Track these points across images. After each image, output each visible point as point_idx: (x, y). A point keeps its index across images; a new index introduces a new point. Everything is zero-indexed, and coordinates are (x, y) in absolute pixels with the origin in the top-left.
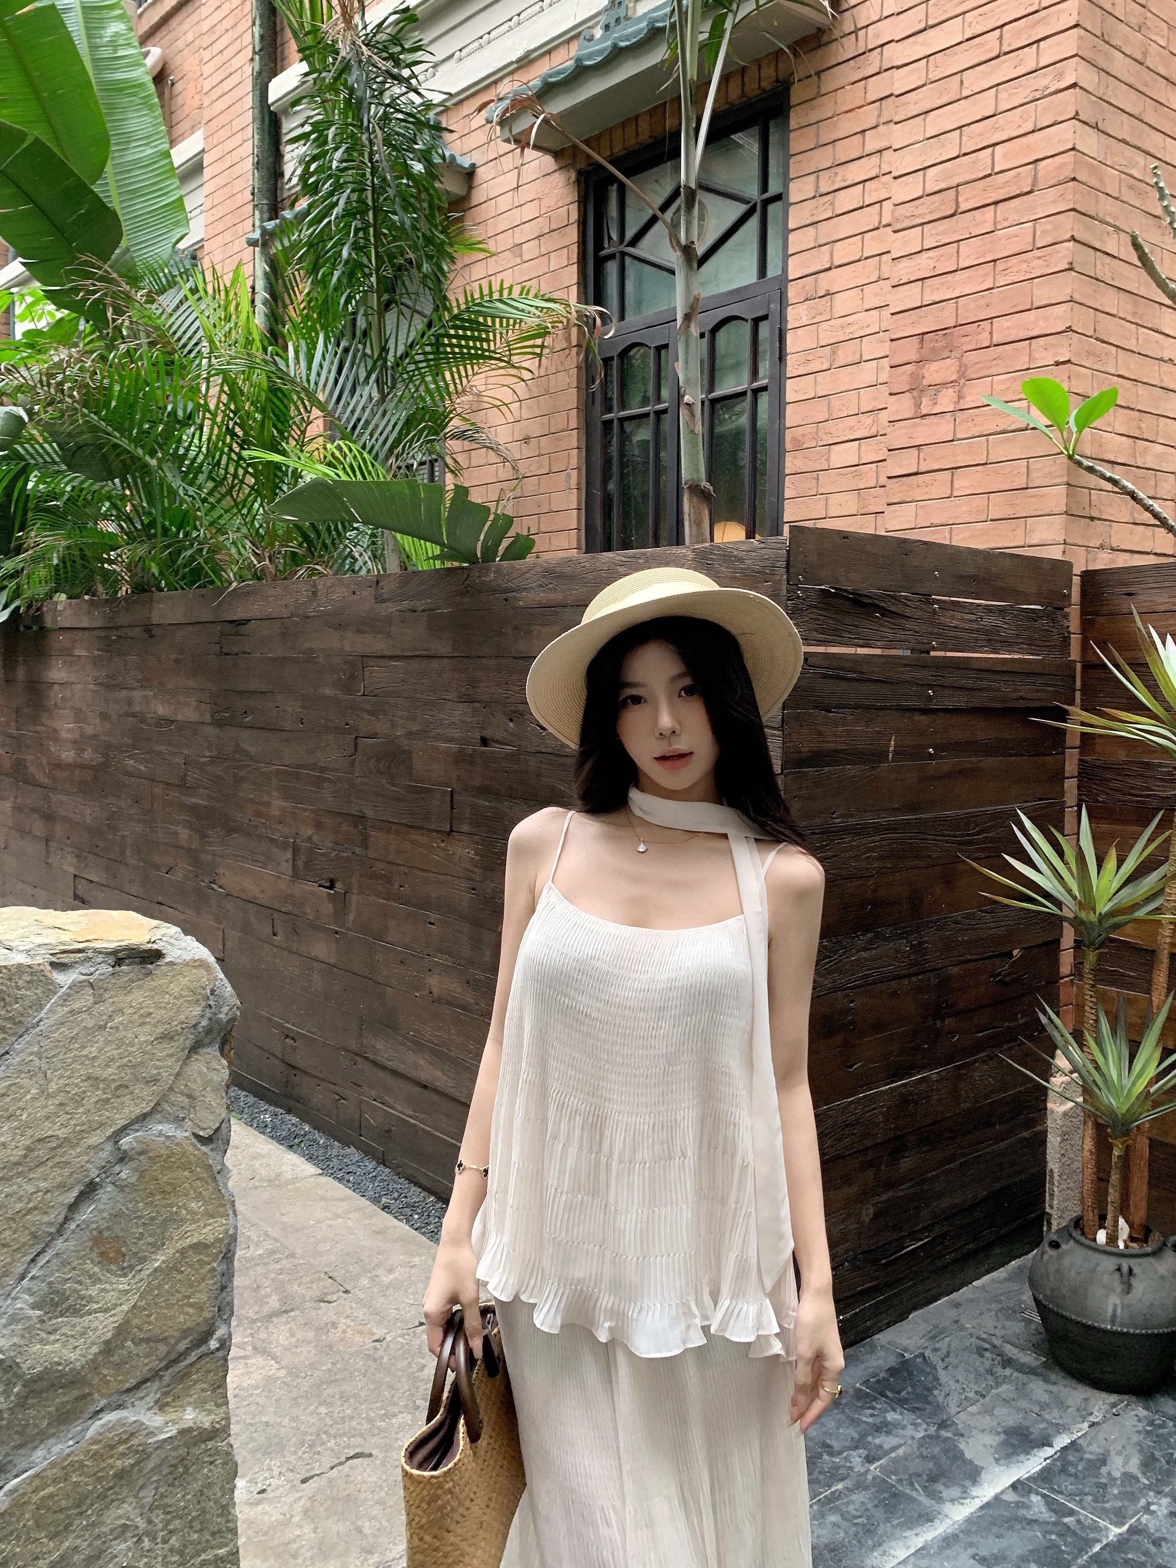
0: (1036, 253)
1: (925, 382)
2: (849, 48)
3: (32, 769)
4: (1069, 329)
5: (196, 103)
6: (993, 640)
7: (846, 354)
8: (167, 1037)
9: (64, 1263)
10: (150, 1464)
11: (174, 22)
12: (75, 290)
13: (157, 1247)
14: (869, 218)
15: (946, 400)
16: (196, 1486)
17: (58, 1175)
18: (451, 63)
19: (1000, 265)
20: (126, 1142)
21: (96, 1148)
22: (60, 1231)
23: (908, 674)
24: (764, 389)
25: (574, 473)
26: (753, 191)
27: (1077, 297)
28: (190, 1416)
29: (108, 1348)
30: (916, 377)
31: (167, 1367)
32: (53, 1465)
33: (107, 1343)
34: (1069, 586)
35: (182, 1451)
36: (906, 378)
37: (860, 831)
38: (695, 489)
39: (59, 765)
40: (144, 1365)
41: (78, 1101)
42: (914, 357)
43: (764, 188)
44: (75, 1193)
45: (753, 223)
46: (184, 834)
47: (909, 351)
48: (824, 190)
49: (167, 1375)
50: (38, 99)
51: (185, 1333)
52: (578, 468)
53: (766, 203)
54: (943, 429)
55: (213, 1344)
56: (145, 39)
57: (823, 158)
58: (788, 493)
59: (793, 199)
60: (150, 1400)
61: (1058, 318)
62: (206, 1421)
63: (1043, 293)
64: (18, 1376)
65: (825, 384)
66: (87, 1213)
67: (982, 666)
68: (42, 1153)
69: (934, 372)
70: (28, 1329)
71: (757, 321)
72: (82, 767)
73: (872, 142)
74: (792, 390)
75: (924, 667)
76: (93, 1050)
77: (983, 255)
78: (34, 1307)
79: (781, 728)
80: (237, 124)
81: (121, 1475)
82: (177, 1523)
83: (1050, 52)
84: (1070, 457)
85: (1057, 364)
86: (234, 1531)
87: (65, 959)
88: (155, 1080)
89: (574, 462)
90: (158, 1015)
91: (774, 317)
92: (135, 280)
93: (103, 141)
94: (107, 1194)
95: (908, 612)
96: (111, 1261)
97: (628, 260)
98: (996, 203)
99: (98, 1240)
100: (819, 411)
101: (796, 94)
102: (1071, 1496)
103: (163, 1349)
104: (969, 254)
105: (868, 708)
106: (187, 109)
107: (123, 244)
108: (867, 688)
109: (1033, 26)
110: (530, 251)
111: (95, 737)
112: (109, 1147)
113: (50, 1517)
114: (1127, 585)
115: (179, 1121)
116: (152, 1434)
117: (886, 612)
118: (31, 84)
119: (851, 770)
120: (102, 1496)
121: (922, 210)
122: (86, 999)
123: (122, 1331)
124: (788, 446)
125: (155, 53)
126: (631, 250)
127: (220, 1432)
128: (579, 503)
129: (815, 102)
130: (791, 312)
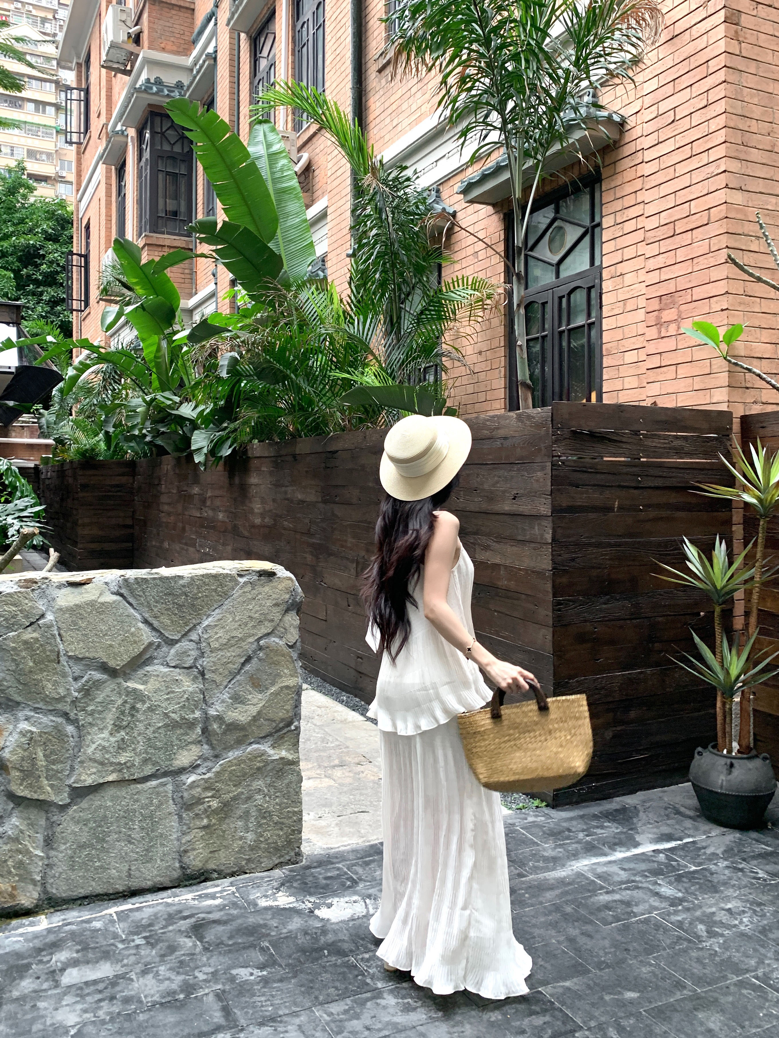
0: (711, 254)
1: (663, 320)
2: (628, 150)
3: (241, 529)
4: (727, 293)
5: (325, 181)
6: (679, 452)
7: (631, 305)
8: (276, 605)
9: (240, 684)
10: (269, 768)
11: (315, 140)
12: (262, 295)
13: (273, 684)
14: (639, 236)
15: (672, 329)
16: (286, 781)
17: (238, 651)
18: (444, 159)
19: (695, 261)
20: (262, 643)
21: (251, 643)
22: (239, 673)
23: (625, 470)
24: (593, 323)
25: (503, 369)
26: (587, 222)
27: (730, 276)
28: (284, 753)
29: (255, 719)
30: (658, 318)
31: (276, 732)
32: (235, 758)
33: (254, 717)
34: (731, 423)
35: (281, 766)
36: (653, 318)
37: (599, 545)
38: (524, 384)
39: (253, 526)
40: (267, 729)
41: (246, 624)
42: (657, 308)
43: (593, 219)
44: (244, 659)
45: (587, 239)
46: (309, 558)
47: (655, 304)
48: (618, 222)
49: (276, 735)
50: (247, 204)
51: (282, 720)
52: (505, 367)
53: (594, 227)
54: (670, 344)
55: (293, 728)
56: (300, 149)
57: (618, 205)
58: (605, 377)
59: (604, 227)
60: (269, 743)
61: (721, 288)
62: (290, 757)
63: (716, 274)
64: (224, 722)
65: (621, 320)
66: (247, 667)
67: (672, 465)
68: (232, 642)
69: (668, 315)
70: (228, 706)
71: (589, 289)
72: (264, 526)
73: (640, 197)
74: (606, 324)
75: (635, 466)
76: (250, 607)
77: (687, 255)
78: (230, 698)
79: (551, 495)
80: (344, 193)
81: (259, 769)
82: (278, 794)
83: (715, 154)
84: (725, 358)
85: (722, 310)
86: (301, 803)
87: (242, 573)
88: (272, 621)
89: (503, 364)
90: (274, 596)
91: (597, 286)
92: (288, 287)
93: (275, 221)
94: (255, 661)
95: (624, 440)
96: (256, 687)
97: (529, 258)
98: (692, 230)
99: (251, 677)
100: (618, 334)
101: (605, 173)
102: (680, 857)
103: (274, 724)
104: (681, 255)
105: (603, 486)
106: (320, 184)
107: (285, 267)
108: (599, 476)
109: (706, 142)
110: (482, 255)
111: (270, 511)
112: (256, 643)
113: (234, 778)
114: (761, 422)
115: (281, 638)
116: (269, 756)
117: (610, 440)
118: (244, 198)
119: (592, 516)
120: (252, 775)
121: (659, 233)
122: (248, 588)
123: (259, 713)
124: (604, 353)
125: (305, 156)
126: (530, 253)
127: (295, 763)
128: (505, 384)
129: (614, 177)
130: (604, 284)
